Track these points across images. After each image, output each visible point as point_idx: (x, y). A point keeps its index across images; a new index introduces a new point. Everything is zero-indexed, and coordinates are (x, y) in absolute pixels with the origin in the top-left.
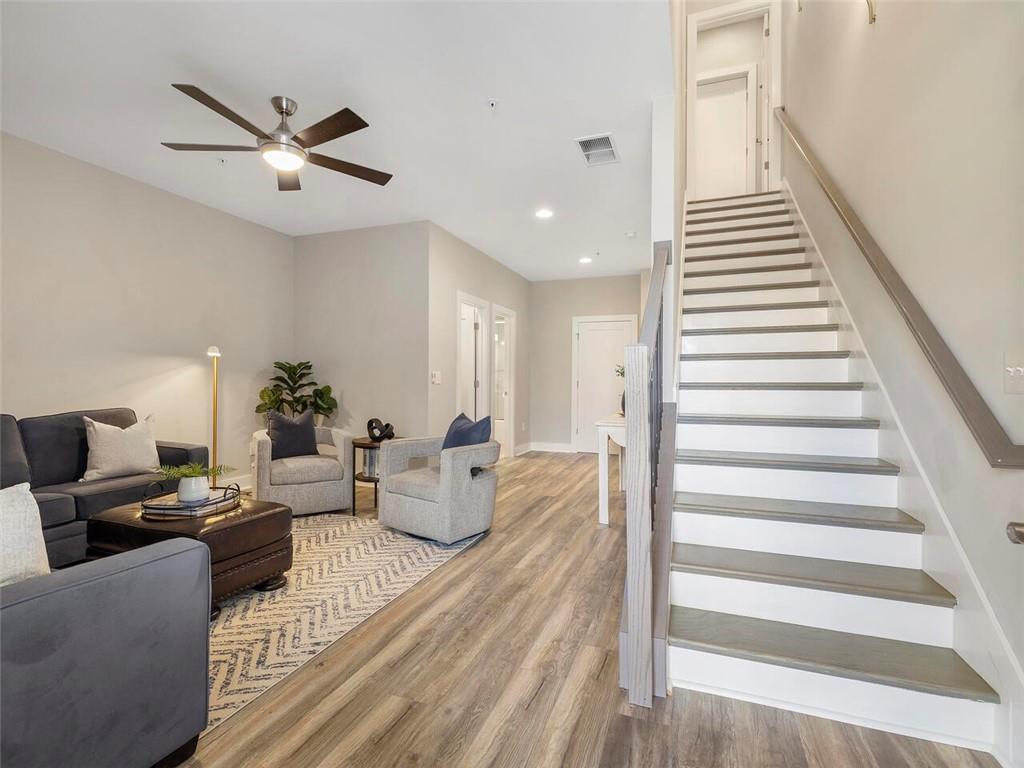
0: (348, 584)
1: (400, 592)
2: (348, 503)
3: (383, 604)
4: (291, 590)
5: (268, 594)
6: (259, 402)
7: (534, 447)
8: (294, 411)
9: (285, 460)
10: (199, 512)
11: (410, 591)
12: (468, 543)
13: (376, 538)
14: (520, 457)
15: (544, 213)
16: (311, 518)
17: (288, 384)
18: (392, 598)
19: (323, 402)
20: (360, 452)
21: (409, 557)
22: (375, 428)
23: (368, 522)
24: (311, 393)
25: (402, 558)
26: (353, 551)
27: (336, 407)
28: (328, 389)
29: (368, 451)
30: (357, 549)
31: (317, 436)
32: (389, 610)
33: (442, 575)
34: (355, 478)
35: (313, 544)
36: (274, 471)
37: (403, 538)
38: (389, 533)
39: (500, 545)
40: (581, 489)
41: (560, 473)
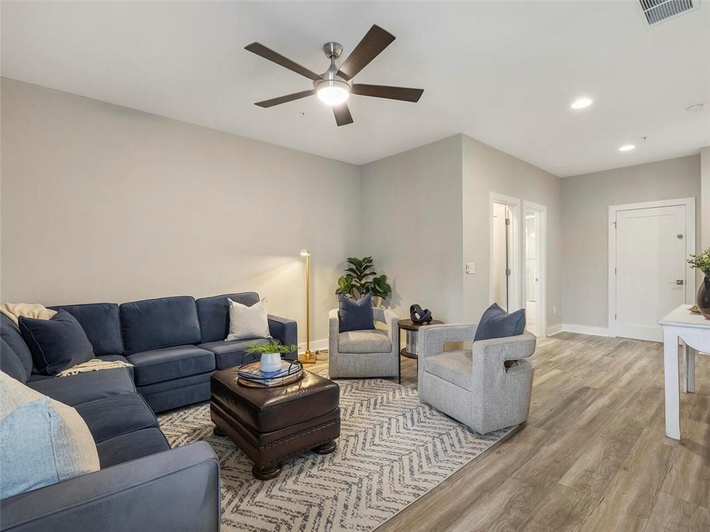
0: (385, 462)
1: (430, 486)
2: (395, 373)
3: (412, 499)
4: (337, 459)
5: (320, 457)
6: (338, 287)
7: (566, 328)
8: (361, 294)
9: (350, 333)
10: (271, 383)
11: (440, 487)
12: (503, 435)
13: (415, 411)
14: (552, 337)
15: (582, 103)
16: (367, 381)
17: (357, 274)
18: (422, 493)
19: (381, 288)
20: (404, 332)
21: (442, 442)
22: (416, 312)
23: (410, 393)
24: (372, 281)
25: (436, 440)
26: (393, 421)
27: (390, 291)
28: (384, 277)
29: (410, 332)
30: (398, 421)
31: (374, 314)
32: (418, 508)
33: (474, 472)
34: (400, 353)
35: (364, 408)
36: (341, 342)
37: (439, 417)
38: (427, 408)
39: (539, 443)
40: (630, 383)
41: (600, 359)
